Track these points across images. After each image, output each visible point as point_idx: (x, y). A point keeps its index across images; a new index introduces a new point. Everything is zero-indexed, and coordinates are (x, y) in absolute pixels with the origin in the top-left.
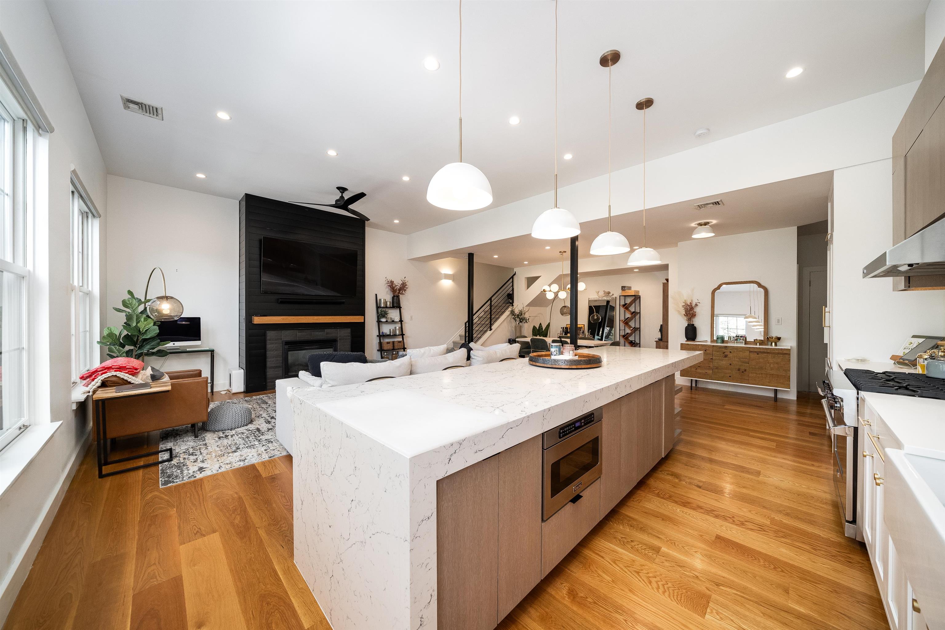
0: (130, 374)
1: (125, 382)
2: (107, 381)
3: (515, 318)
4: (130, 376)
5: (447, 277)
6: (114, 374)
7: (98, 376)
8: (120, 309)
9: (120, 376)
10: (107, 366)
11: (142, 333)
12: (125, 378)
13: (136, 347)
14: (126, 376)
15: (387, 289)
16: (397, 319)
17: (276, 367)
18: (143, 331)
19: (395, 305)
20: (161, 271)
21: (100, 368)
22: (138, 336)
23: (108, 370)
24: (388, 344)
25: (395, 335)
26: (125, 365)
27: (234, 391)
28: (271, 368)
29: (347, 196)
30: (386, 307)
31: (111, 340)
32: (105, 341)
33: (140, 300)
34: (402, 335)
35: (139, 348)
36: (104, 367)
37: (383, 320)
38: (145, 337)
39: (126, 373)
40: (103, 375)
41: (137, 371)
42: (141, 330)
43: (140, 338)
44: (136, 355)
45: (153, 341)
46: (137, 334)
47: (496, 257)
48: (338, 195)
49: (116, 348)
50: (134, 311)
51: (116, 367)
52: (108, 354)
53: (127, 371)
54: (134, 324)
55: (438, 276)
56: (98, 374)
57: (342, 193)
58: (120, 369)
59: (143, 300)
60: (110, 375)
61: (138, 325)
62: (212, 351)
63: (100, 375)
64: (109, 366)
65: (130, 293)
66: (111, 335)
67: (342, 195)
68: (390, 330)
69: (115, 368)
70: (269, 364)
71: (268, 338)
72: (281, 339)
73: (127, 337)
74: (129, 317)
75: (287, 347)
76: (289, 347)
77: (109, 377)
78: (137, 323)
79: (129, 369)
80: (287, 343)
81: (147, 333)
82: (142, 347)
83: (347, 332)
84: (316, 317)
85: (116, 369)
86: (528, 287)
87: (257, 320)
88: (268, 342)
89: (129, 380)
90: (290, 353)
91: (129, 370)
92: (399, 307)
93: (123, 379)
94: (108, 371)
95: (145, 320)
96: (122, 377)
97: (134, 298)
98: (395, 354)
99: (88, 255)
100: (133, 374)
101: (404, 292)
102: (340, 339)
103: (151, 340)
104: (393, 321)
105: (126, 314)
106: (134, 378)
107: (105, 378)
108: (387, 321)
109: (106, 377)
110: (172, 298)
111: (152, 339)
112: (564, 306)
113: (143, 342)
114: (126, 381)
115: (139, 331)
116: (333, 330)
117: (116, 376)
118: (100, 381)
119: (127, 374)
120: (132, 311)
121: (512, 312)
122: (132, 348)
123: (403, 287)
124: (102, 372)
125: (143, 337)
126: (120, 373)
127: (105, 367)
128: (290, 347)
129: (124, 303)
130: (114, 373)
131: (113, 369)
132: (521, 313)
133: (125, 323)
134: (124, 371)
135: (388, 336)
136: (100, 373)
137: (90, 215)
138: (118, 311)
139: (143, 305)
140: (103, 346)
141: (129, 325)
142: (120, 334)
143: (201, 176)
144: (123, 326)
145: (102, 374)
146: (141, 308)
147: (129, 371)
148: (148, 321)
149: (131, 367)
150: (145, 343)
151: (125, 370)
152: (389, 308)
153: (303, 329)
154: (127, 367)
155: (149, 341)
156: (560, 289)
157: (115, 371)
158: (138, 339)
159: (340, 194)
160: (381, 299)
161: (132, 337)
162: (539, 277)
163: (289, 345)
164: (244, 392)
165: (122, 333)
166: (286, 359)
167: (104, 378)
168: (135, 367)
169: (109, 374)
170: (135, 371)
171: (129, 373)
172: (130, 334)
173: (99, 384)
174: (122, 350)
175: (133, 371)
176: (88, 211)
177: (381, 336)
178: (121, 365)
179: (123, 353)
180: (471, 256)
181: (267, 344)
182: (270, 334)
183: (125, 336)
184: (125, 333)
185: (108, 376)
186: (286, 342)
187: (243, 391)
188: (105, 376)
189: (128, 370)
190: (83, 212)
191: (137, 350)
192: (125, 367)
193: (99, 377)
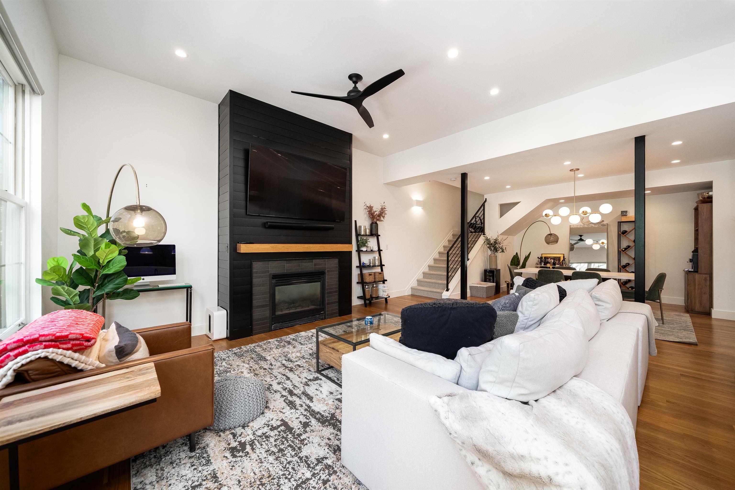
0: (75, 351)
1: (65, 368)
2: (27, 371)
3: (491, 247)
4: (76, 355)
5: (418, 203)
6: (43, 355)
7: (7, 360)
8: (71, 231)
9: (54, 358)
10: (28, 338)
11: (103, 266)
12: (66, 361)
13: (94, 286)
14: (67, 355)
15: (366, 216)
16: (376, 248)
17: (263, 306)
18: (103, 262)
19: (374, 233)
20: (133, 168)
21: (14, 342)
22: (97, 271)
23: (29, 347)
24: (370, 276)
25: (374, 266)
26: (67, 333)
27: (215, 337)
28: (258, 307)
29: (361, 87)
30: (366, 235)
31: (57, 277)
32: (48, 278)
33: (100, 219)
34: (381, 266)
35: (99, 288)
36: (22, 340)
37: (364, 249)
38: (107, 271)
39: (68, 349)
40: (19, 358)
41: (89, 344)
42: (101, 261)
43: (100, 273)
44: (94, 298)
45: (117, 278)
46: (95, 267)
47: (487, 178)
48: (350, 85)
49: (63, 289)
50: (90, 234)
51: (48, 338)
52: (53, 299)
53: (69, 346)
54: (91, 253)
55: (409, 204)
56: (9, 356)
57: (355, 83)
58: (56, 341)
59: (104, 218)
60: (33, 358)
61: (97, 254)
62: (189, 289)
63: (13, 358)
64: (33, 337)
65: (86, 207)
66: (56, 269)
67: (355, 85)
68: (370, 260)
69: (46, 341)
70: (255, 303)
71: (254, 270)
72: (268, 271)
73: (80, 271)
74: (84, 243)
75: (274, 281)
76: (276, 281)
77: (31, 362)
78: (96, 251)
79: (74, 340)
80: (275, 277)
81: (109, 266)
82: (102, 287)
83: (334, 263)
84: (306, 246)
85: (47, 343)
86: (502, 215)
87: (244, 248)
88: (254, 275)
89: (74, 364)
90: (277, 288)
91: (74, 342)
92: (378, 236)
93: (61, 363)
94: (31, 349)
95: (107, 246)
96: (59, 358)
97: (92, 215)
98: (375, 287)
99: (23, 149)
100: (83, 349)
101: (382, 219)
102: (328, 271)
103: (116, 276)
104: (372, 250)
105: (81, 238)
106: (83, 358)
107: (23, 365)
108: (367, 251)
109: (24, 362)
110: (149, 209)
111: (117, 274)
112: (550, 234)
113: (105, 279)
114: (68, 366)
115: (99, 262)
116: (321, 260)
117: (46, 358)
118: (10, 373)
119: (69, 353)
120: (88, 233)
121: (488, 241)
122: (88, 287)
123: (382, 213)
124: (16, 352)
125: (104, 272)
126: (55, 350)
127: (25, 339)
128: (278, 282)
129: (78, 222)
130: (42, 353)
131: (41, 342)
132: (496, 242)
133: (78, 252)
134: (65, 346)
135: (369, 267)
136: (12, 354)
137: (28, 89)
138: (68, 234)
139: (105, 225)
140: (45, 285)
141: (84, 254)
142: (71, 268)
143: (181, 53)
144: (74, 255)
145: (16, 356)
146: (101, 230)
147: (73, 345)
148: (111, 248)
149: (78, 336)
150: (106, 281)
151: (65, 343)
152: (368, 235)
153: (291, 260)
154: (70, 336)
155: (113, 277)
156: (572, 213)
157: (46, 347)
158: (96, 275)
159: (353, 85)
160: (361, 226)
161: (87, 271)
162: (516, 203)
163: (277, 279)
164: (227, 338)
165: (73, 266)
166: (273, 295)
167: (19, 365)
168: (85, 335)
169: (31, 355)
170: (86, 344)
171: (75, 348)
172: (84, 268)
173: (9, 378)
174: (72, 292)
175: (82, 345)
176: (24, 81)
177: (361, 267)
178: (58, 334)
179: (75, 295)
180: (464, 176)
181: (253, 278)
182: (257, 266)
183: (77, 271)
184: (77, 266)
185: (28, 360)
186: (273, 276)
187: (225, 336)
188: (22, 360)
189: (71, 342)
190: (17, 84)
191: (96, 291)
192: (67, 336)
193: (10, 364)
